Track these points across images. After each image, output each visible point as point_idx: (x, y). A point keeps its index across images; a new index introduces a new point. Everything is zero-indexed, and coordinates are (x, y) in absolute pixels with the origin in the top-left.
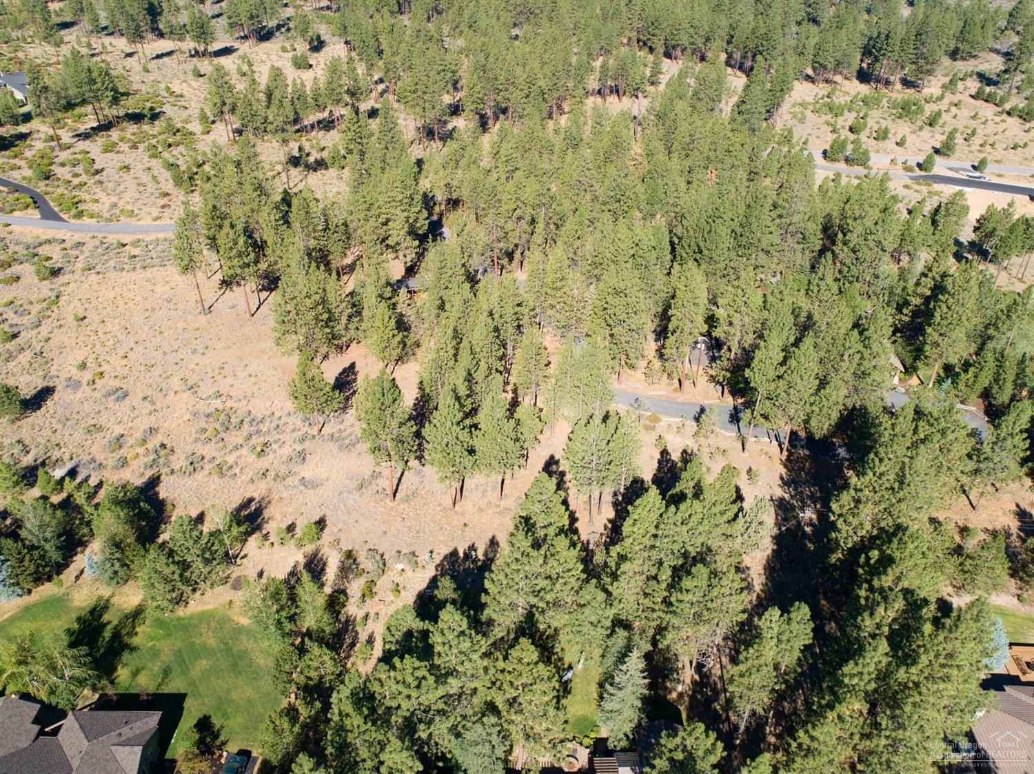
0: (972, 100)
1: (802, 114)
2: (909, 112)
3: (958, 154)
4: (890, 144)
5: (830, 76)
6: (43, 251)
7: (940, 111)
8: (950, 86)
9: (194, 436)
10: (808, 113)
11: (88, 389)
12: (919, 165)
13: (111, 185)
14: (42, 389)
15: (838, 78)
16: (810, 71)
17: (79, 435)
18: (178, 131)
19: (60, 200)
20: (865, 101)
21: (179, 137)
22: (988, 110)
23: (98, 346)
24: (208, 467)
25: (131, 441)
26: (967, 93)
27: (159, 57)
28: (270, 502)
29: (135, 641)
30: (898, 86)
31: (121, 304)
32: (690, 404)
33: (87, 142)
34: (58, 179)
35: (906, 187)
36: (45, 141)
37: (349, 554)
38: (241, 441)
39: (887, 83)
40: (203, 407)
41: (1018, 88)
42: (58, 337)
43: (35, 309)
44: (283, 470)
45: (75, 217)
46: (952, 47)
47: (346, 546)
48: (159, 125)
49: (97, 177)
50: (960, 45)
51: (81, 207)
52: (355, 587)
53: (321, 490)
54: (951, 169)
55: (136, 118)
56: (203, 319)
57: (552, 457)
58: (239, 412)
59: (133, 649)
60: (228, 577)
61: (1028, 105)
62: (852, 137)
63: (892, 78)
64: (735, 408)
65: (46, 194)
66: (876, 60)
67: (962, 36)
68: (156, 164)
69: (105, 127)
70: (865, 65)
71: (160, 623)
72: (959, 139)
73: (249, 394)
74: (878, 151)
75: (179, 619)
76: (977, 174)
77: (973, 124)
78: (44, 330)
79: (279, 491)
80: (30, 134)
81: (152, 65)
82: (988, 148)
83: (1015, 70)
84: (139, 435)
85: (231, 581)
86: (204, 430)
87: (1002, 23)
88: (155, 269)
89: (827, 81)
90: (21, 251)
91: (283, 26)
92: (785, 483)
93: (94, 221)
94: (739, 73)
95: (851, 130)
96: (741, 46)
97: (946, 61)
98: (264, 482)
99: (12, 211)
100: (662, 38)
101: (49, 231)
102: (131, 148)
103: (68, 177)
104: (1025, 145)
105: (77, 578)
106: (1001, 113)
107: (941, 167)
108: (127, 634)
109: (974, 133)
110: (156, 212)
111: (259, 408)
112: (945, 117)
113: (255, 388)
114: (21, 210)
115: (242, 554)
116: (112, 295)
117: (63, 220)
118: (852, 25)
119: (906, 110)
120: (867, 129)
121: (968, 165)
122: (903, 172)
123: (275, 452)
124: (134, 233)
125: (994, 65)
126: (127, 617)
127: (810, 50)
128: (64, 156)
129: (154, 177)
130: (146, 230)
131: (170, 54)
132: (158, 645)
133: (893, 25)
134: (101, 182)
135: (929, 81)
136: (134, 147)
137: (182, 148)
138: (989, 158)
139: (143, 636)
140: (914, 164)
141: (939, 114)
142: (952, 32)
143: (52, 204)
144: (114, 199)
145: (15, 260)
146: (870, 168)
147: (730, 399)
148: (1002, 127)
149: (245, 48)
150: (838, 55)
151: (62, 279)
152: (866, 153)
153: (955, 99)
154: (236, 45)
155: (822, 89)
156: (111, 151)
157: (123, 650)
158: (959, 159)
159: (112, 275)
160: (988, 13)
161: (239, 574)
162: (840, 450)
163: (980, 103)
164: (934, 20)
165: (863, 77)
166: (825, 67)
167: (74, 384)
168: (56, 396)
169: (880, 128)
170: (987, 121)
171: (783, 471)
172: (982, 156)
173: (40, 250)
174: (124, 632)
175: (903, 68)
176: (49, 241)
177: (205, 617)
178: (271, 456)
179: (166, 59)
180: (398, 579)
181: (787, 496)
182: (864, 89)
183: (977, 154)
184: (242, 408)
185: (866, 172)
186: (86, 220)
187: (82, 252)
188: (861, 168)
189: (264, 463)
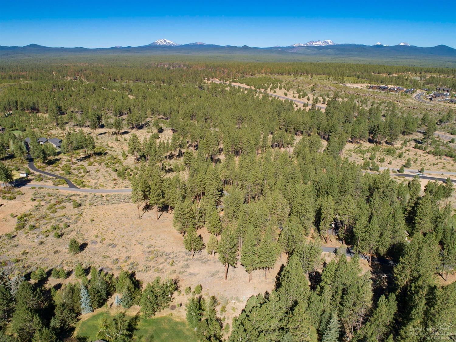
0: (413, 149)
1: (350, 153)
2: (390, 153)
3: (412, 167)
4: (385, 164)
5: (358, 141)
6: (72, 198)
7: (402, 152)
8: (404, 144)
9: (145, 259)
10: (352, 153)
11: (101, 244)
12: (398, 171)
13: (94, 176)
14: (83, 244)
15: (361, 142)
16: (350, 139)
17: (100, 259)
18: (115, 159)
19: (76, 181)
20: (373, 149)
21: (115, 161)
22: (420, 152)
23: (101, 230)
24: (153, 269)
25: (121, 261)
26: (411, 146)
27: (100, 134)
28: (179, 281)
29: (137, 327)
30: (385, 144)
31: (107, 216)
32: (331, 247)
33: (82, 162)
34: (74, 174)
35: (395, 178)
36: (66, 161)
37: (213, 298)
38: (163, 261)
39: (380, 143)
40: (147, 250)
41: (430, 144)
42: (85, 227)
43: (74, 217)
44: (182, 270)
45: (82, 187)
46: (403, 130)
47: (211, 295)
48: (107, 157)
49: (88, 174)
50: (405, 130)
51: (84, 184)
52: (218, 308)
53: (198, 277)
54: (411, 172)
55: (99, 154)
56: (139, 221)
57: (283, 265)
58: (160, 251)
59: (137, 330)
60: (169, 305)
61: (435, 150)
62: (371, 161)
63: (382, 142)
64: (348, 249)
65: (70, 179)
66: (375, 135)
67: (406, 126)
68: (110, 170)
69: (88, 157)
70: (370, 137)
71: (145, 321)
72: (412, 162)
73: (163, 245)
74: (382, 166)
75: (153, 319)
76: (421, 174)
77: (416, 157)
78: (79, 224)
79: (181, 277)
80: (60, 159)
81: (99, 137)
82: (423, 165)
83: (428, 138)
84: (124, 258)
85: (170, 307)
86: (148, 257)
87: (420, 123)
88: (117, 204)
89: (357, 142)
90: (64, 198)
91: (147, 124)
92: (373, 273)
93: (89, 188)
94: (323, 140)
95: (370, 159)
96: (323, 130)
97: (401, 136)
98: (175, 274)
99: (58, 185)
100: (293, 128)
101: (73, 192)
102: (99, 164)
103: (77, 173)
104: (437, 164)
105: (111, 306)
106: (426, 153)
107: (406, 171)
108: (134, 324)
109: (417, 160)
110: (112, 186)
111: (168, 250)
112: (404, 155)
113: (165, 243)
114: (61, 184)
115: (172, 298)
116: (102, 213)
117: (78, 188)
118: (364, 123)
119: (389, 152)
120: (376, 158)
121: (417, 171)
122: (393, 173)
123: (177, 264)
124: (106, 192)
125: (420, 137)
126: (132, 319)
127: (350, 131)
128: (74, 166)
129: (110, 174)
130: (110, 191)
131: (105, 133)
132: (147, 328)
133: (379, 123)
134: (90, 175)
135: (396, 142)
136: (100, 164)
137: (117, 165)
138: (425, 168)
139: (140, 325)
140: (396, 170)
141: (402, 153)
142: (401, 125)
143: (73, 183)
144: (96, 181)
145: (63, 201)
146: (380, 172)
147: (346, 246)
148: (427, 158)
149: (133, 131)
150: (361, 133)
151: (81, 208)
152: (377, 166)
153: (407, 148)
154: (130, 130)
155: (356, 145)
156: (91, 165)
157: (133, 330)
158: (413, 169)
159: (100, 206)
160: (413, 119)
161: (172, 304)
162: (390, 262)
163: (417, 150)
164: (394, 121)
165: (371, 141)
166: (356, 137)
167: (95, 242)
168: (89, 246)
169: (381, 158)
170: (421, 156)
171: (371, 269)
172: (421, 167)
173: (71, 198)
174: (133, 324)
175: (385, 137)
176: (74, 195)
177: (163, 319)
178: (176, 266)
179: (103, 135)
180: (234, 306)
181: (374, 277)
182: (372, 145)
183: (419, 167)
184: (161, 250)
185: (379, 173)
186: (87, 188)
187: (87, 199)
188: (376, 172)
189: (174, 268)
